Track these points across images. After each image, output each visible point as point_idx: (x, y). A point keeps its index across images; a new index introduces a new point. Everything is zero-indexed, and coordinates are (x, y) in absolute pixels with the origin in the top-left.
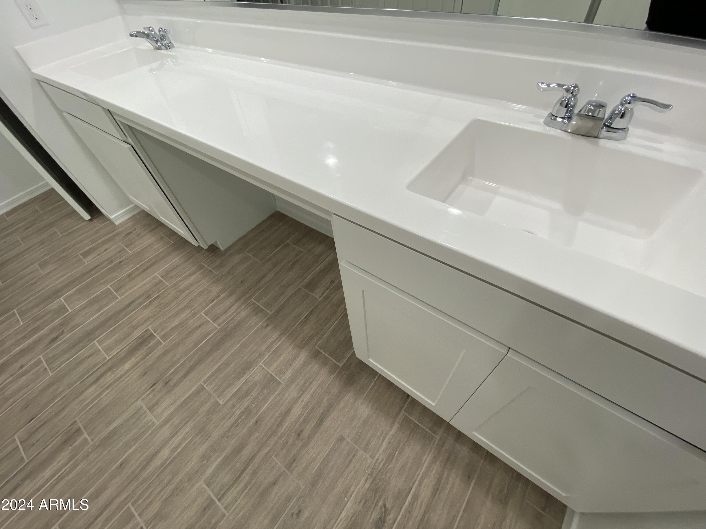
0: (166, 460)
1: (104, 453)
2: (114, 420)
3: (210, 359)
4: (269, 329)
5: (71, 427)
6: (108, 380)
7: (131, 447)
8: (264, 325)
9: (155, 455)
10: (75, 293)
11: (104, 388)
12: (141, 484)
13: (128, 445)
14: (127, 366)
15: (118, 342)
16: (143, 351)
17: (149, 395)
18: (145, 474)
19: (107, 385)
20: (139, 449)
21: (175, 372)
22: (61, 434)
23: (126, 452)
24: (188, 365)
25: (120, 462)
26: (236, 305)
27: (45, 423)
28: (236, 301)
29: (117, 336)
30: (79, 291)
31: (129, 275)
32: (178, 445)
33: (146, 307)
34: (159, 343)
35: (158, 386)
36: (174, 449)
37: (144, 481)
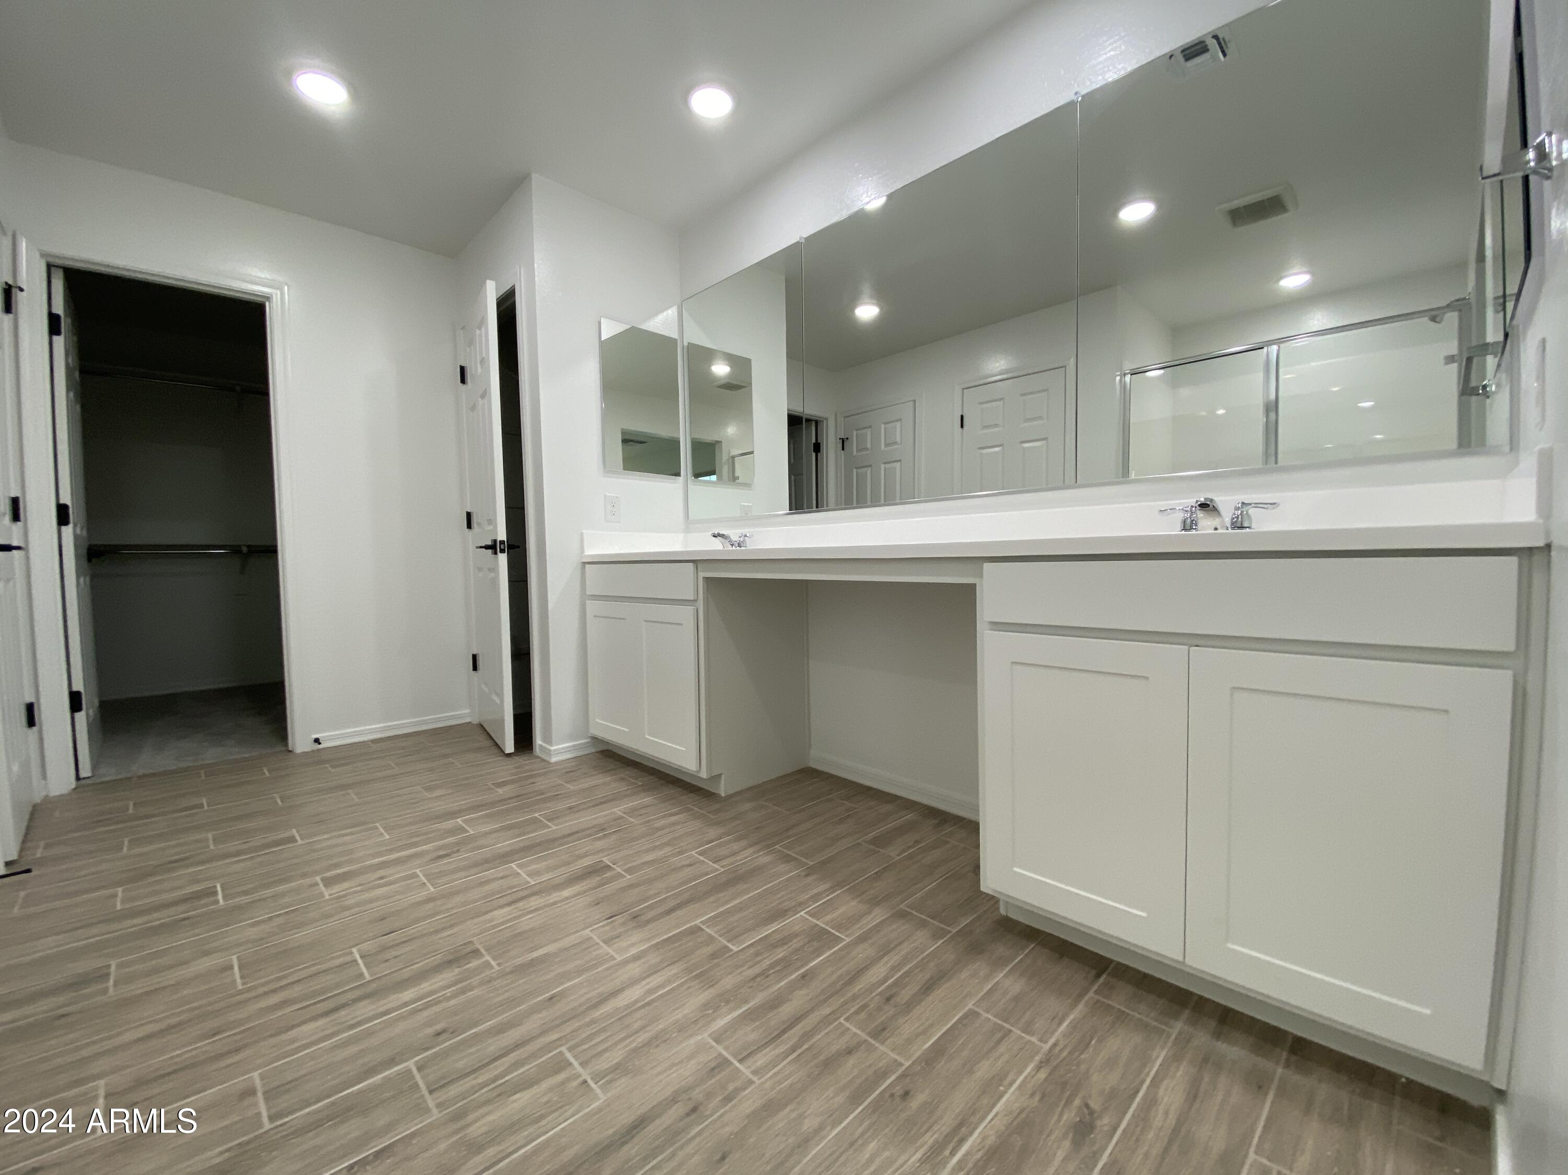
0: (636, 1001)
1: (520, 982)
2: (541, 947)
3: (712, 899)
4: (810, 879)
5: (463, 947)
6: (532, 904)
7: (570, 980)
8: (803, 874)
9: (614, 994)
10: (482, 817)
11: (524, 911)
12: (588, 1025)
13: (566, 976)
14: (566, 893)
15: (549, 869)
16: (595, 880)
17: (603, 926)
18: (596, 1014)
19: (529, 909)
20: (585, 984)
21: (650, 908)
22: (441, 953)
23: (562, 984)
24: (672, 903)
25: (550, 993)
26: (750, 851)
27: (412, 939)
28: (750, 846)
29: (549, 862)
30: (486, 816)
31: (570, 808)
32: (658, 987)
33: (599, 839)
34: (620, 876)
35: (619, 919)
36: (650, 992)
37: (593, 1022)
